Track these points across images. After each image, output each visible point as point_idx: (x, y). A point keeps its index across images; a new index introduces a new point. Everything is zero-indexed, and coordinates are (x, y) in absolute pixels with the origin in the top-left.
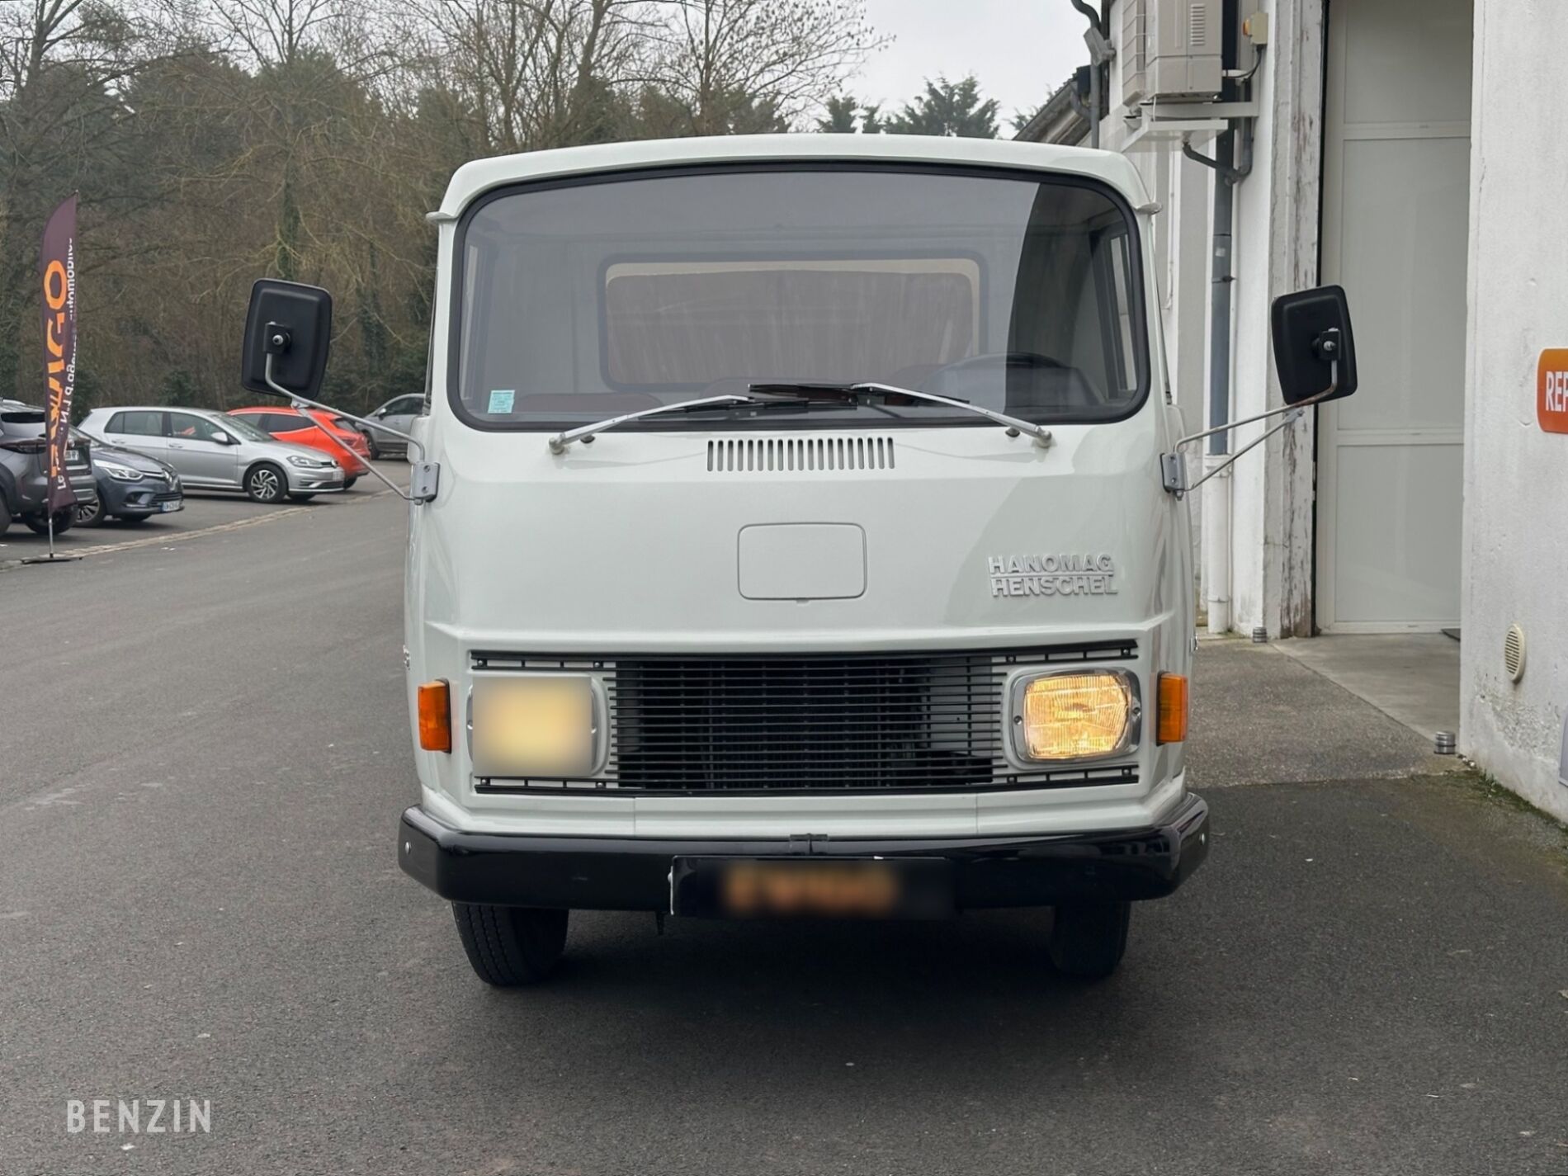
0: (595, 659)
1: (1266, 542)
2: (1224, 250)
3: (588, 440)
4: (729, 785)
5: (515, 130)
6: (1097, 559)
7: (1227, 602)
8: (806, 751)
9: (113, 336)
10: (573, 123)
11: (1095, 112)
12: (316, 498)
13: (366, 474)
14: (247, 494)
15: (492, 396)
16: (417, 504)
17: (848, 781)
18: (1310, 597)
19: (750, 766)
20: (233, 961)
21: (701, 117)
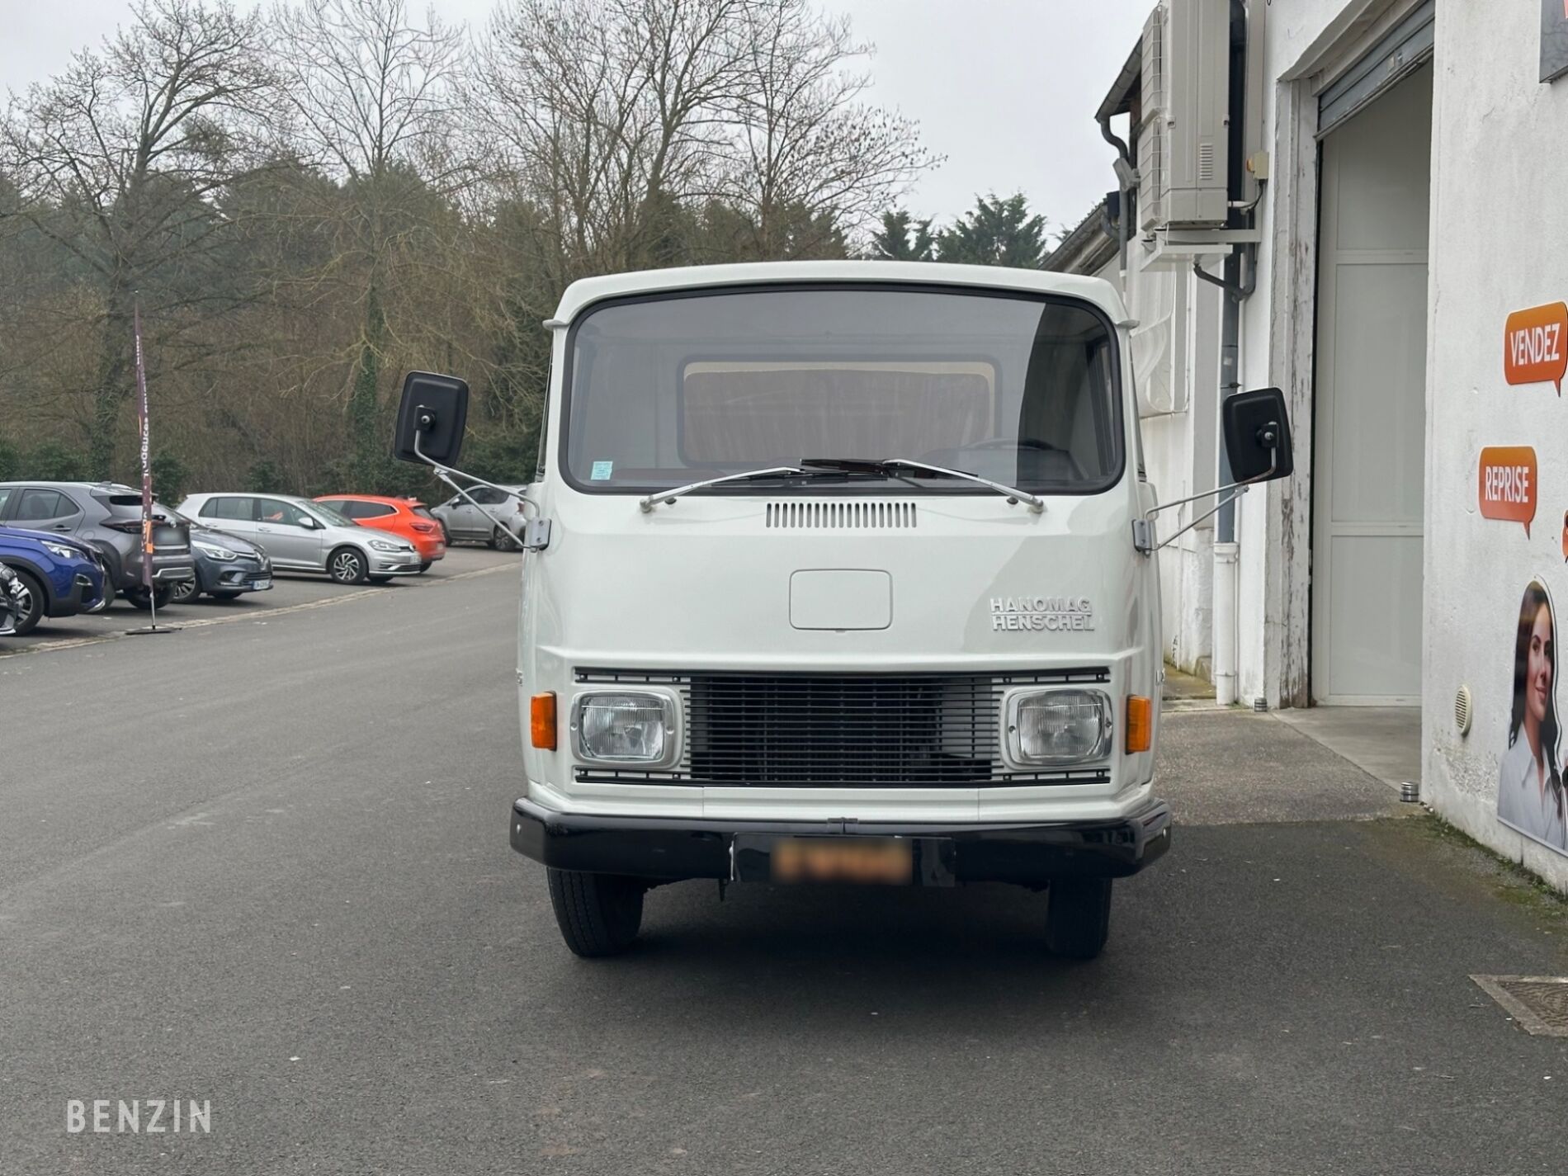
0: (673, 675)
1: (1267, 621)
2: (1230, 360)
3: (671, 501)
4: (780, 778)
5: (587, 240)
6: (1078, 602)
7: (1233, 677)
8: (842, 751)
9: (204, 429)
10: (641, 235)
11: (1123, 233)
12: (393, 580)
13: (441, 559)
14: (329, 576)
15: (594, 466)
16: (533, 552)
17: (874, 777)
18: (1306, 671)
19: (796, 763)
20: (362, 938)
21: (762, 229)
